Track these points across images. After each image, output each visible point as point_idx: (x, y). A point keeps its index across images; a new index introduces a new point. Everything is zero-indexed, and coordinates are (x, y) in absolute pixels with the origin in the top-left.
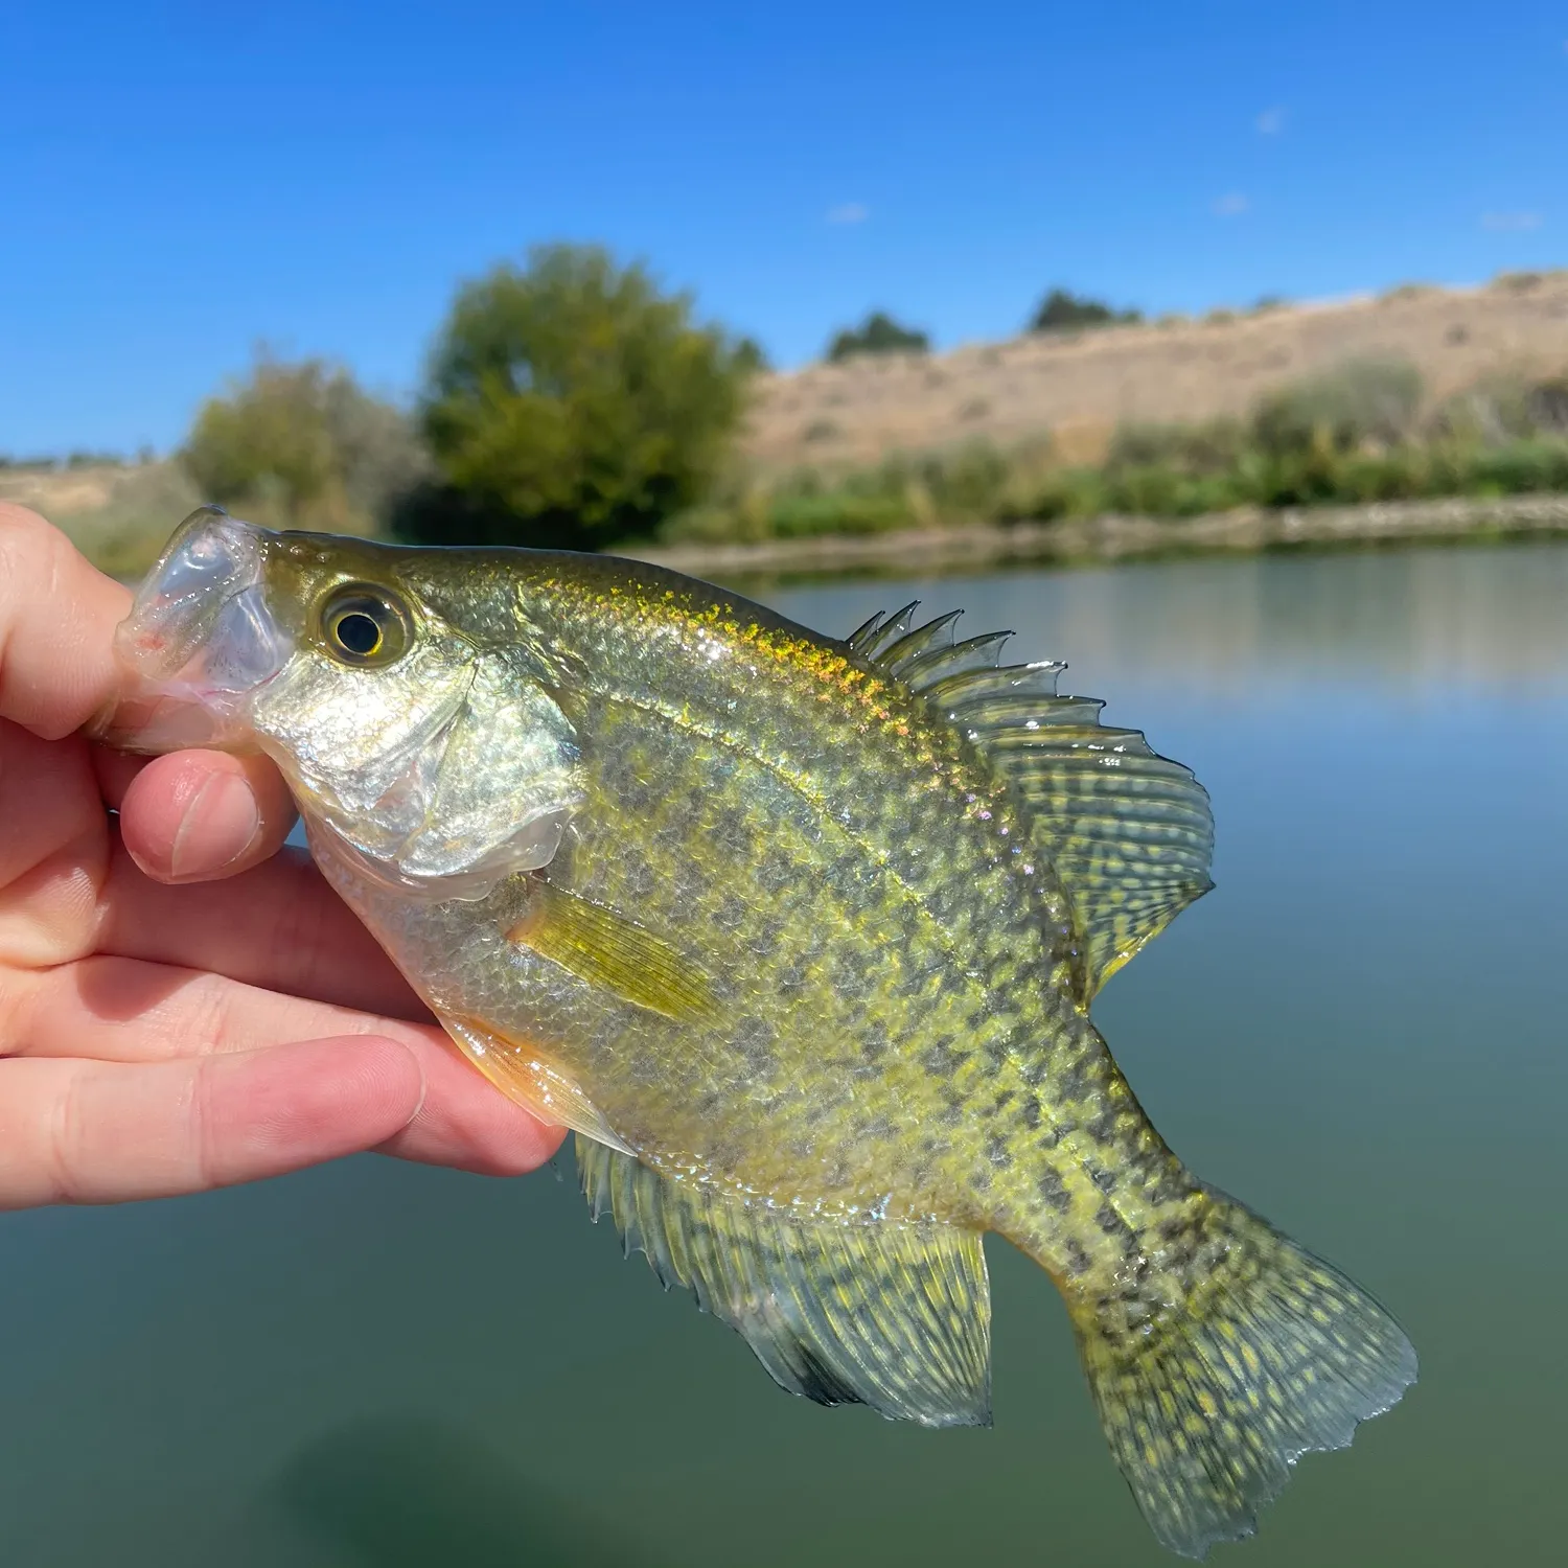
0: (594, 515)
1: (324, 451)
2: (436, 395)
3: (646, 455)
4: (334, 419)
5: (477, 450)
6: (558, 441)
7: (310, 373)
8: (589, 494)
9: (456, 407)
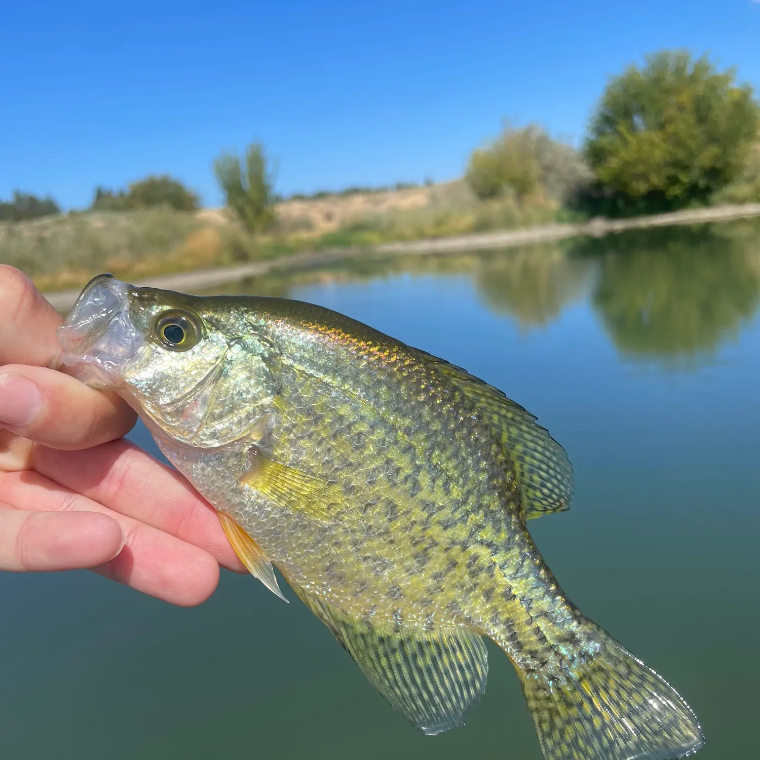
0: (676, 191)
1: (535, 170)
2: (593, 137)
3: (707, 156)
4: (538, 153)
5: (614, 163)
6: (658, 155)
7: (528, 132)
8: (673, 181)
9: (604, 141)
